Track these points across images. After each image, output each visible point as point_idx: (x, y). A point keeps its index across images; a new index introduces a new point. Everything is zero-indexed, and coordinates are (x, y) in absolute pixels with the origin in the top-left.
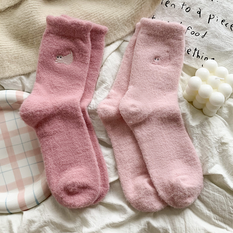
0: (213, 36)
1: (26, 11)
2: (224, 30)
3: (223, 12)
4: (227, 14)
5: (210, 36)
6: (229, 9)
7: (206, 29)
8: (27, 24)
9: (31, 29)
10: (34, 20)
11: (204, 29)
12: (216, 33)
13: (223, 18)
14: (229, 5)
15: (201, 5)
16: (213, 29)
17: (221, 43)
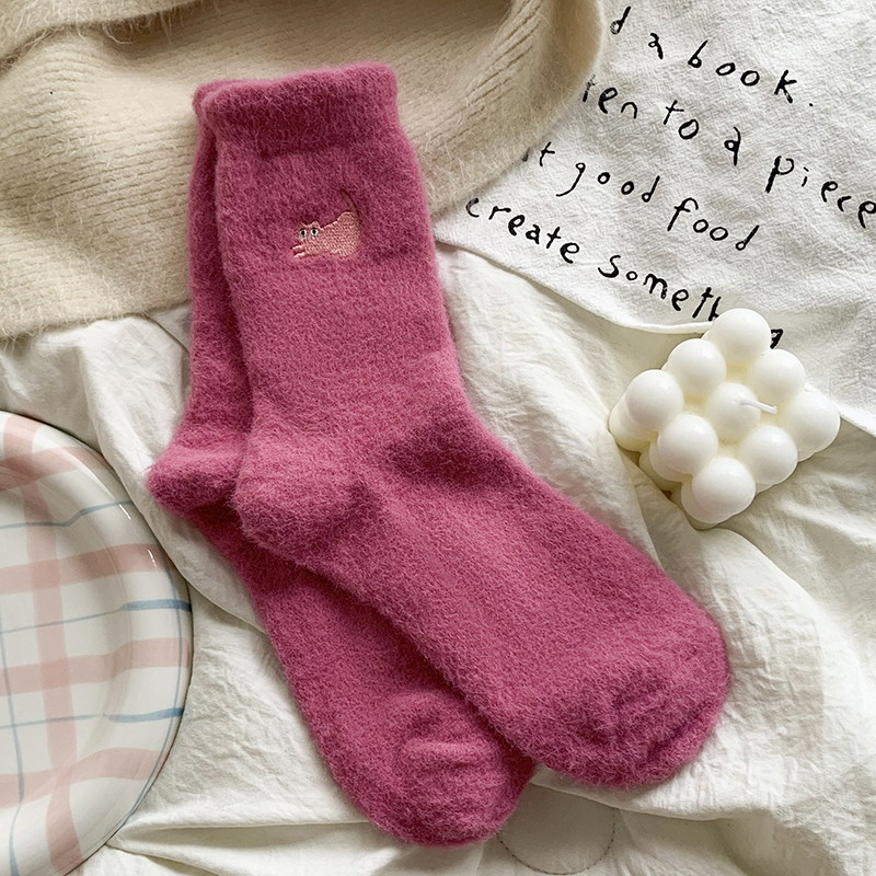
0: (782, 247)
1: (33, 91)
2: (831, 222)
3: (833, 151)
4: (847, 160)
5: (771, 246)
6: (857, 140)
7: (757, 215)
8: (31, 140)
9: (45, 163)
10: (58, 126)
11: (746, 212)
12: (795, 236)
13: (829, 175)
14: (858, 124)
15: (744, 114)
16: (785, 218)
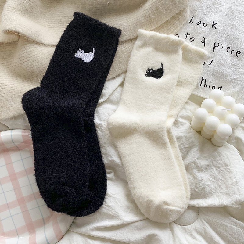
0: (219, 64)
2: (230, 57)
3: (228, 40)
4: (232, 41)
5: (216, 64)
8: (30, 63)
10: (36, 59)
11: (209, 58)
12: (222, 61)
13: (228, 46)
14: (233, 32)
15: (205, 34)
17: (227, 71)
